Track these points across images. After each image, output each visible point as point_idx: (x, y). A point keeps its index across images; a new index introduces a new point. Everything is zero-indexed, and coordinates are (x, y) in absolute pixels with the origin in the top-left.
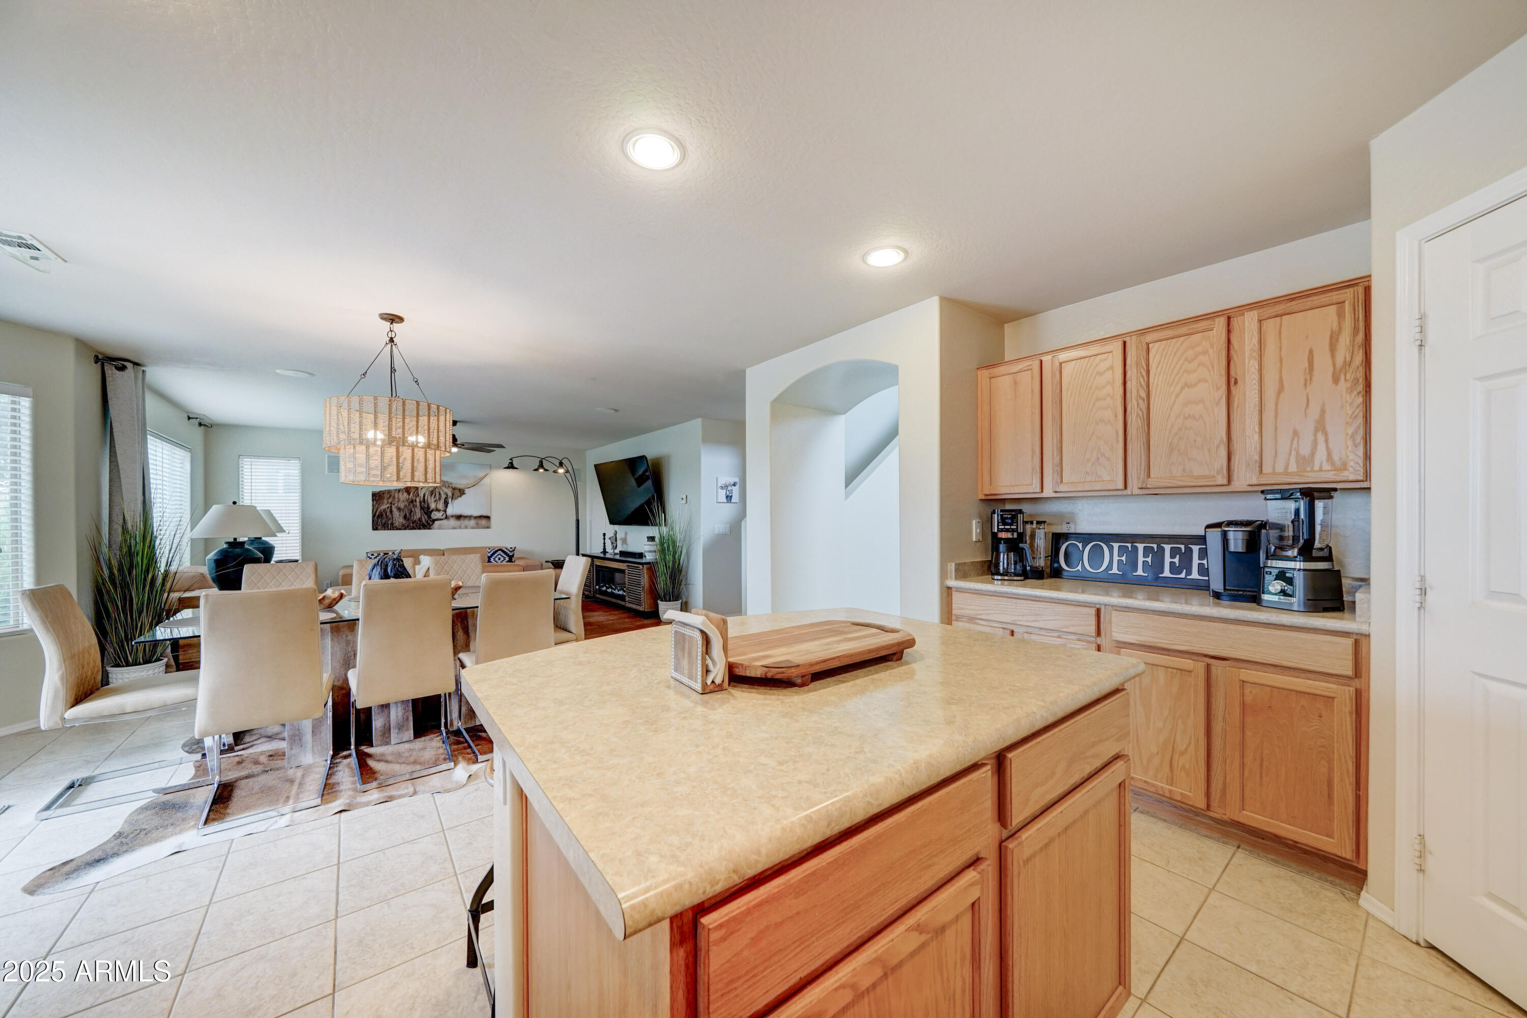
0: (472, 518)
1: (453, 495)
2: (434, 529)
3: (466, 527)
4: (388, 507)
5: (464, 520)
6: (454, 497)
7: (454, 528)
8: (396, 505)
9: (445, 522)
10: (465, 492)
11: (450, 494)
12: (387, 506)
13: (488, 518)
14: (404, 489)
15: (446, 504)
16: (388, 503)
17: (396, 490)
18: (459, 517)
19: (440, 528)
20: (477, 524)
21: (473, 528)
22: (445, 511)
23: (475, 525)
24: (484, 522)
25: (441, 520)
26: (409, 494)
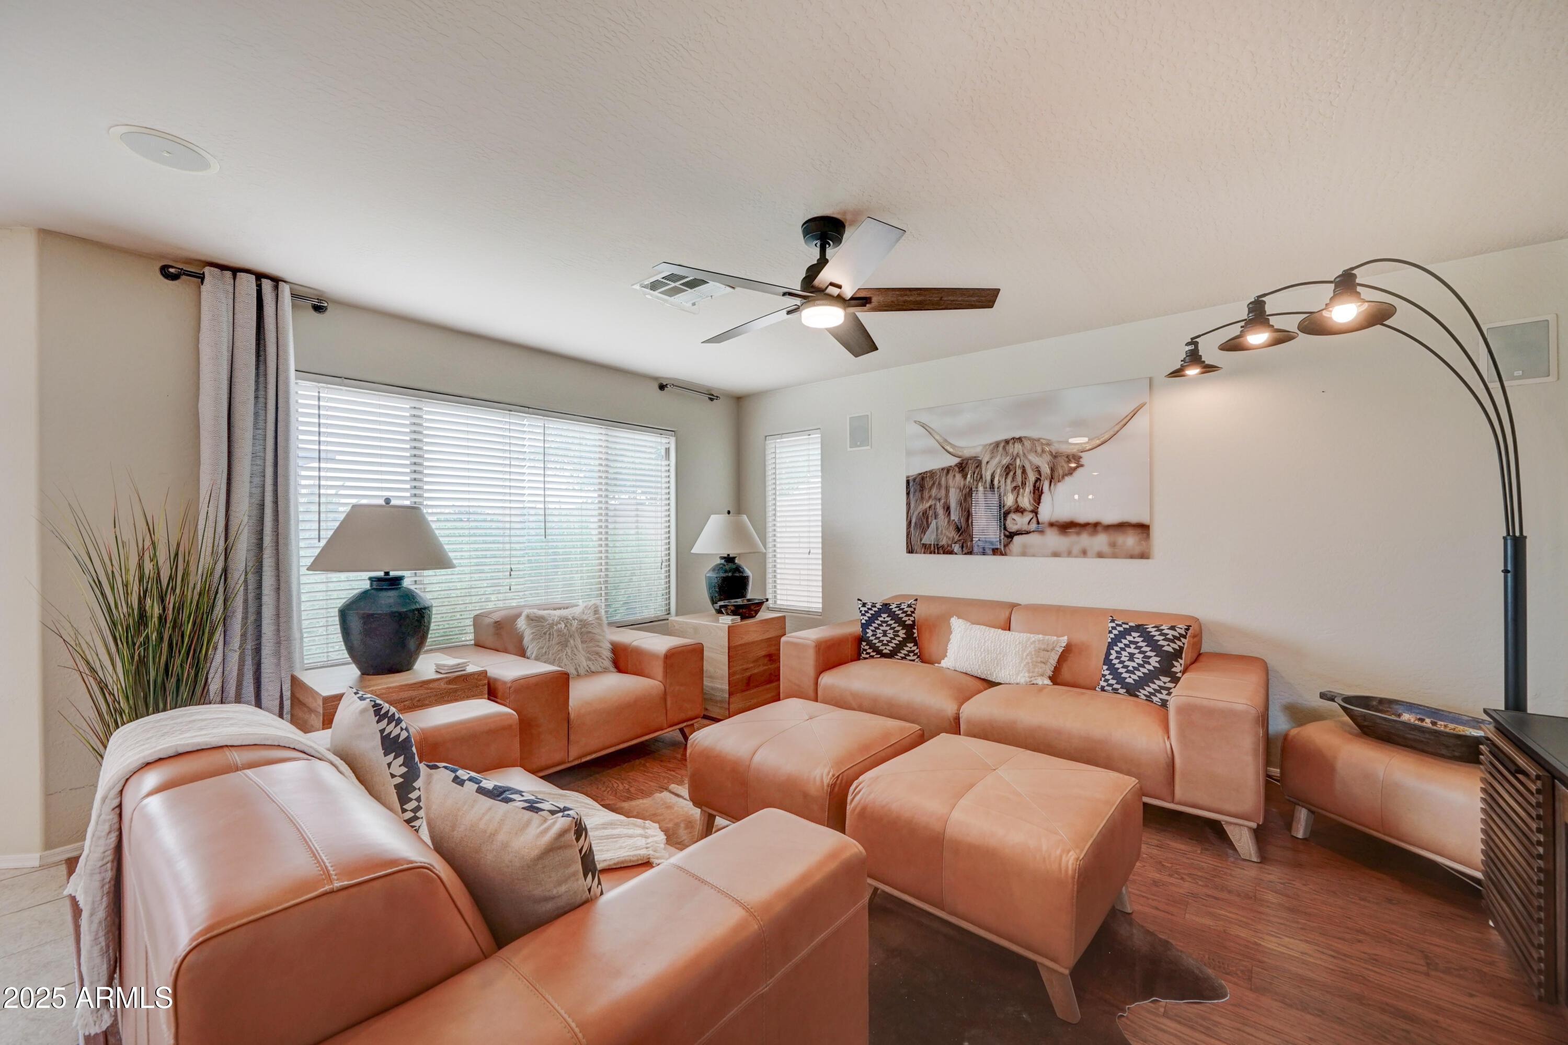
0: (1099, 528)
1: (1052, 470)
2: (1011, 555)
3: (1084, 553)
4: (930, 507)
5: (1078, 534)
6: (1056, 474)
7: (1056, 555)
8: (942, 501)
9: (1033, 540)
10: (1083, 461)
11: (1046, 470)
12: (928, 505)
13: (1143, 528)
14: (956, 465)
15: (1038, 494)
16: (930, 497)
17: (943, 469)
18: (1066, 527)
19: (1024, 554)
20: (1113, 545)
21: (1100, 555)
22: (1035, 512)
23: (1106, 549)
24: (1130, 540)
25: (1028, 533)
26: (965, 477)
